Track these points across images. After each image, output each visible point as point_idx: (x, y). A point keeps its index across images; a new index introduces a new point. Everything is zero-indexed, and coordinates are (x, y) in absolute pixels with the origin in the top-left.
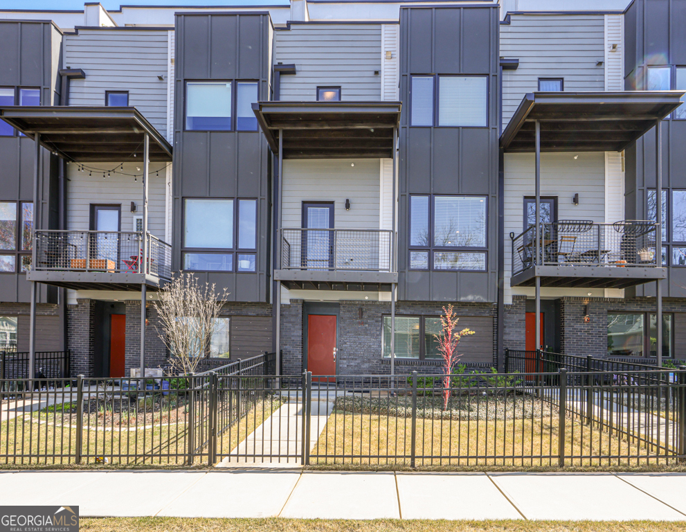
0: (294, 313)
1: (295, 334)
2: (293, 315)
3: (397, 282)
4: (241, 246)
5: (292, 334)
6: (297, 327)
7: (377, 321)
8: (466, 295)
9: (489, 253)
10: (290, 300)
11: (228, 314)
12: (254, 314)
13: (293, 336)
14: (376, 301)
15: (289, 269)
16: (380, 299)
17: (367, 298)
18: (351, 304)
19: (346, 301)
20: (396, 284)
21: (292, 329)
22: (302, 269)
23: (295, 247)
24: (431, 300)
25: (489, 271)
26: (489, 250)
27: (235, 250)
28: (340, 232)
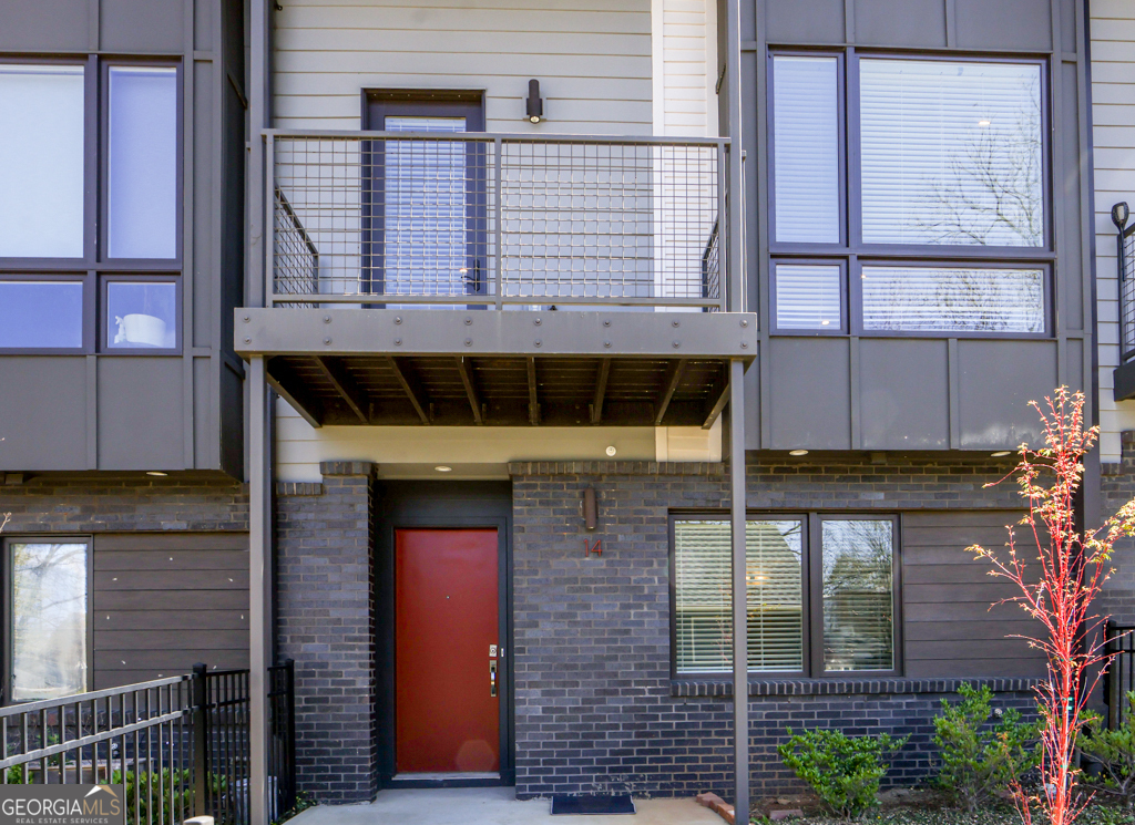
0: (337, 517)
1: (343, 595)
2: (332, 525)
3: (752, 350)
4: (115, 250)
5: (334, 595)
6: (349, 568)
7: (651, 538)
8: (979, 428)
9: (1059, 268)
10: (323, 465)
11: (76, 526)
12: (183, 526)
13: (335, 603)
14: (646, 463)
15: (316, 304)
16: (662, 454)
17: (611, 452)
18: (552, 473)
19: (535, 462)
20: (747, 362)
21: (333, 577)
22: (367, 306)
23: (338, 261)
24: (856, 447)
25: (1061, 337)
26: (1059, 255)
27: (94, 266)
28: (513, 148)
